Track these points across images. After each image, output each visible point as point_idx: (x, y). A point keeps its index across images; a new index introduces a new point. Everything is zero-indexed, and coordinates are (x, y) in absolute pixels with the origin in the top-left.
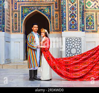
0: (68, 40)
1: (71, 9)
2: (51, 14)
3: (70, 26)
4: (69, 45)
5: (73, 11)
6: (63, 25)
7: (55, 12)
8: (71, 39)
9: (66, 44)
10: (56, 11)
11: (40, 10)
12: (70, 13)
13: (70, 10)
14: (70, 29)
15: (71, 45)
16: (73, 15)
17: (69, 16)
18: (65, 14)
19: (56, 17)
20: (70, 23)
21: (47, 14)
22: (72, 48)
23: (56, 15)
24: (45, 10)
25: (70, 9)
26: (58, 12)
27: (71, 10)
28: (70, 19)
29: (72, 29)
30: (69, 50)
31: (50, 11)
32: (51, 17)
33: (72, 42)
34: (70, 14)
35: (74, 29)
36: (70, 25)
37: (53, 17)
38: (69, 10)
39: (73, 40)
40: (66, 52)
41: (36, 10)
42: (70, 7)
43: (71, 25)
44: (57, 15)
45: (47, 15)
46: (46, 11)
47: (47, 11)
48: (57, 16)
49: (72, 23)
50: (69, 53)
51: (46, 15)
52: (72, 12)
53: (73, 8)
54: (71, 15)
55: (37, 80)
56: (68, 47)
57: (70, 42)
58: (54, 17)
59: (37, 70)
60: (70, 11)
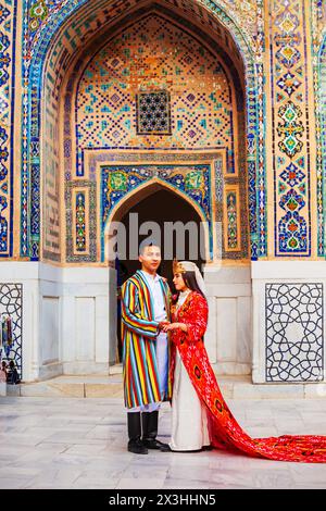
0: (273, 294)
1: (285, 176)
2: (213, 193)
3: (281, 242)
4: (277, 309)
5: (292, 182)
6: (255, 238)
7: (226, 187)
8: (284, 290)
9: (267, 307)
10: (230, 181)
11: (172, 180)
12: (281, 190)
13: (282, 181)
14: (282, 251)
15: (287, 309)
16: (293, 198)
17: (278, 202)
19: (229, 205)
20: (282, 227)
21: (198, 194)
22: (291, 320)
23: (231, 198)
24: (187, 179)
25: (281, 175)
26: (236, 188)
27: (285, 179)
28: (281, 213)
29: (290, 251)
30: (278, 327)
31: (208, 183)
32: (213, 205)
33: (290, 298)
34: (282, 194)
35: (295, 251)
36: (281, 235)
37: (219, 205)
38: (278, 179)
39: (294, 293)
40: (267, 336)
41: (156, 179)
42: (280, 168)
43: (284, 236)
44: (234, 197)
45: (196, 198)
46: (194, 184)
47: (196, 181)
48: (234, 202)
49: (287, 230)
50: (278, 338)
51: (193, 196)
52: (289, 188)
53: (291, 174)
54: (286, 198)
55: (157, 448)
56: (274, 318)
57: (283, 300)
58: (222, 205)
59: (156, 413)
60: (281, 185)
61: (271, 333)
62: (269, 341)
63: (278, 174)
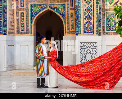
0: (82, 45)
1: (86, 10)
2: (66, 13)
3: (85, 30)
4: (83, 50)
5: (88, 12)
6: (77, 29)
7: (70, 11)
8: (85, 44)
9: (80, 49)
10: (72, 9)
11: (53, 9)
12: (85, 15)
13: (85, 12)
14: (85, 33)
15: (86, 50)
16: (88, 17)
18: (79, 16)
19: (71, 17)
20: (85, 26)
21: (61, 13)
22: (87, 53)
23: (72, 15)
24: (58, 8)
25: (85, 10)
26: (73, 11)
27: (86, 11)
28: (85, 21)
29: (88, 33)
30: (84, 55)
31: (65, 10)
32: (66, 17)
33: (87, 47)
34: (85, 16)
35: (89, 33)
36: (85, 28)
37: (68, 17)
38: (84, 11)
39: (89, 45)
40: (80, 58)
41: (48, 8)
42: (85, 8)
43: (86, 28)
44: (73, 14)
45: (61, 14)
46: (60, 10)
47: (61, 9)
48: (73, 16)
49: (87, 26)
50: (84, 59)
51: (60, 14)
52: (87, 14)
53: (88, 10)
54: (86, 17)
55: (44, 87)
56: (82, 53)
57: (85, 47)
58: (69, 17)
59: (44, 78)
60: (85, 13)
61: (81, 57)
62: (81, 59)
63: (84, 10)
